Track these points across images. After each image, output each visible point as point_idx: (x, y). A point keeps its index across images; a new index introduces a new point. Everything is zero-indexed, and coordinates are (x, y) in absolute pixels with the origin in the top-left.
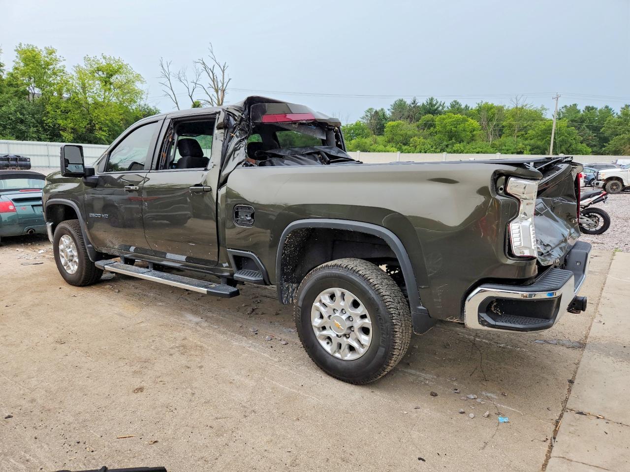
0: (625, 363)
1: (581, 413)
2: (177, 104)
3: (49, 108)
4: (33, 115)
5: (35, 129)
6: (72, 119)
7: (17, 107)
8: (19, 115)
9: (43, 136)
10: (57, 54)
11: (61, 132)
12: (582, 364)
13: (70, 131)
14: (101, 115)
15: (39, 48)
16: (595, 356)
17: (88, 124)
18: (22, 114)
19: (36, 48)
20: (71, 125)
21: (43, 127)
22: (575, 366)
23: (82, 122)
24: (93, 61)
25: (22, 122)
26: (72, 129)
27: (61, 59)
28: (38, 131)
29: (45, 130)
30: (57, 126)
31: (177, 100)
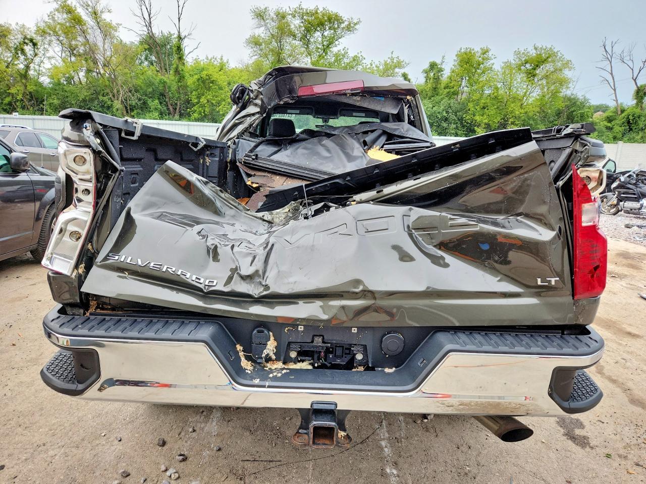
2: (615, 90)
3: (471, 105)
4: (456, 113)
5: (454, 126)
6: (489, 116)
7: (445, 107)
8: (445, 114)
9: (459, 132)
10: (490, 53)
11: (476, 128)
13: (484, 126)
14: (517, 109)
15: (476, 50)
17: (501, 119)
18: (447, 112)
19: (473, 50)
20: (486, 121)
21: (462, 123)
23: (496, 118)
24: (523, 53)
25: (446, 120)
26: (486, 124)
27: (493, 57)
28: (457, 128)
29: (463, 126)
30: (474, 122)
31: (616, 87)
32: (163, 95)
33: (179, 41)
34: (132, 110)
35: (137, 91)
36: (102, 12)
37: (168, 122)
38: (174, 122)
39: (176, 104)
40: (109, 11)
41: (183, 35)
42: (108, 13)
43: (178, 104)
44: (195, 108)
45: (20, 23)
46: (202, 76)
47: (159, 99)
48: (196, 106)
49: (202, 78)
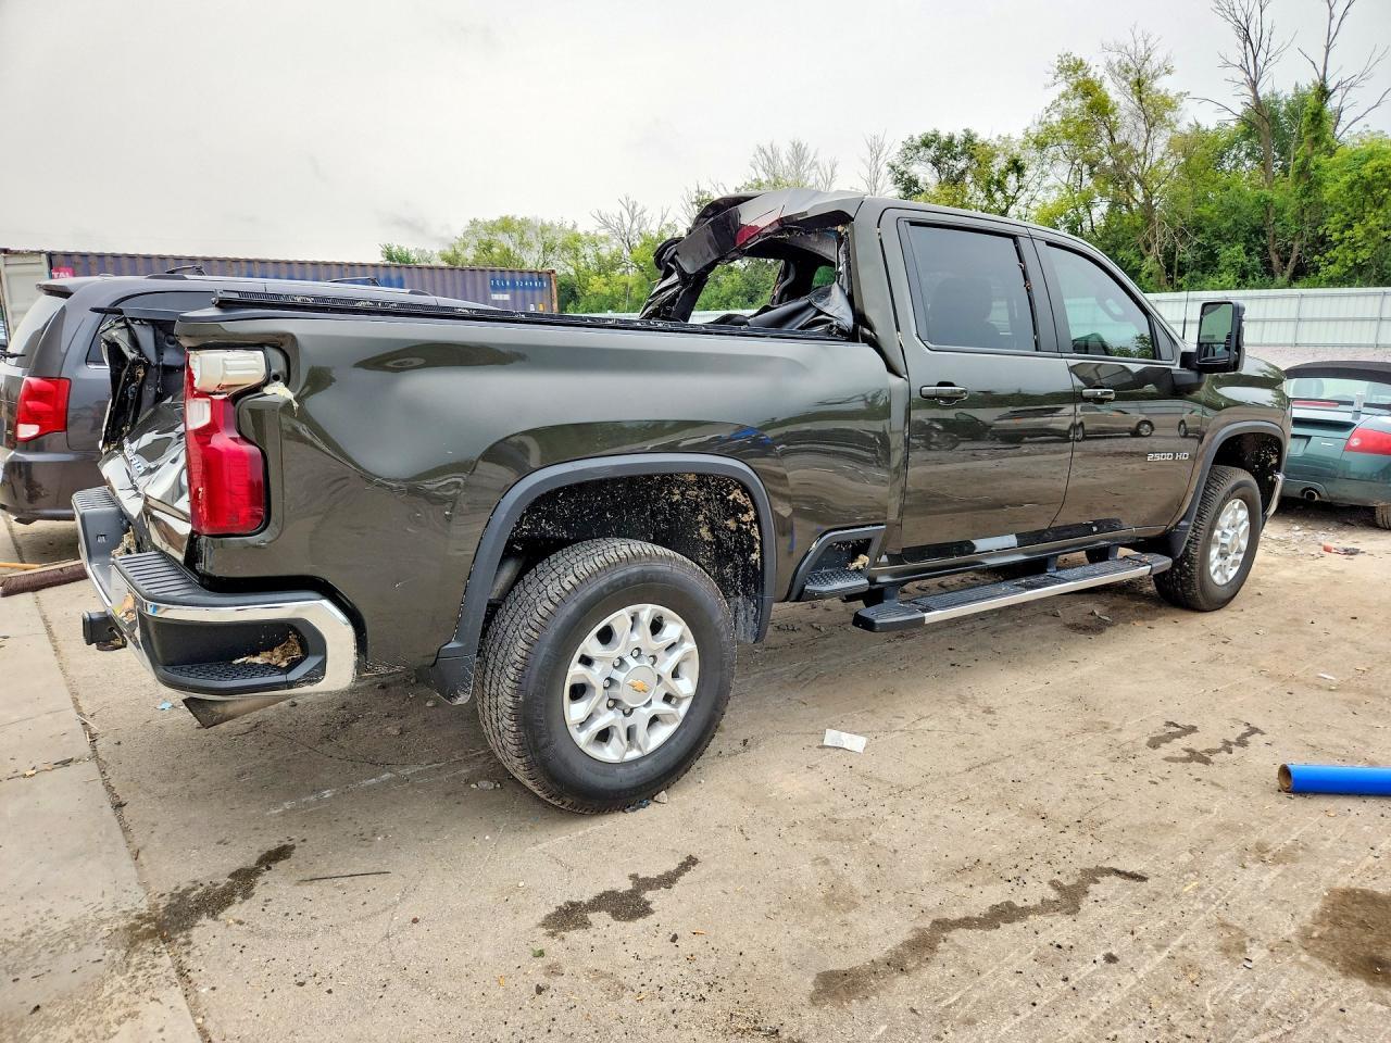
0: (20, 930)
1: (66, 763)
12: (126, 860)
16: (107, 902)
22: (138, 842)
32: (1259, 231)
33: (1322, 100)
34: (1181, 273)
35: (1199, 230)
36: (1155, 77)
37: (1256, 292)
38: (1273, 292)
39: (1291, 248)
40: (1169, 72)
41: (1331, 85)
42: (1168, 76)
43: (1296, 248)
44: (1333, 253)
45: (1005, 135)
46: (1363, 173)
47: (1247, 241)
48: (1340, 248)
49: (1363, 178)
